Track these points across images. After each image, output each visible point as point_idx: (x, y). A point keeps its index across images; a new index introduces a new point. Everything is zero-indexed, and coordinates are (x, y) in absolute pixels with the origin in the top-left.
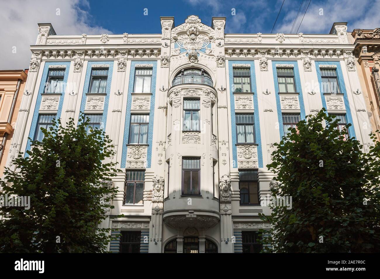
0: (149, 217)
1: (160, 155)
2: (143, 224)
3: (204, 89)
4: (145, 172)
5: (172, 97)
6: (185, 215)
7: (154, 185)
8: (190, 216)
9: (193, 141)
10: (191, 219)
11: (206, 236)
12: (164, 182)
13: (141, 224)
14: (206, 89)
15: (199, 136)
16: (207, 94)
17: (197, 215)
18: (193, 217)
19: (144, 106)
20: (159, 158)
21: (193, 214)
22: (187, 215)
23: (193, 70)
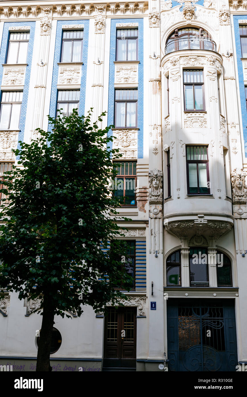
0: (146, 222)
1: (155, 142)
2: (137, 230)
3: (208, 56)
4: (137, 164)
5: (167, 68)
6: (193, 221)
7: (151, 182)
8: (199, 222)
9: (197, 125)
10: (201, 225)
11: (217, 246)
12: (162, 177)
13: (135, 231)
14: (210, 56)
15: (204, 118)
16: (212, 62)
17: (209, 221)
18: (203, 222)
19: (131, 78)
20: (154, 146)
21: (203, 219)
22: (195, 221)
23: (189, 29)
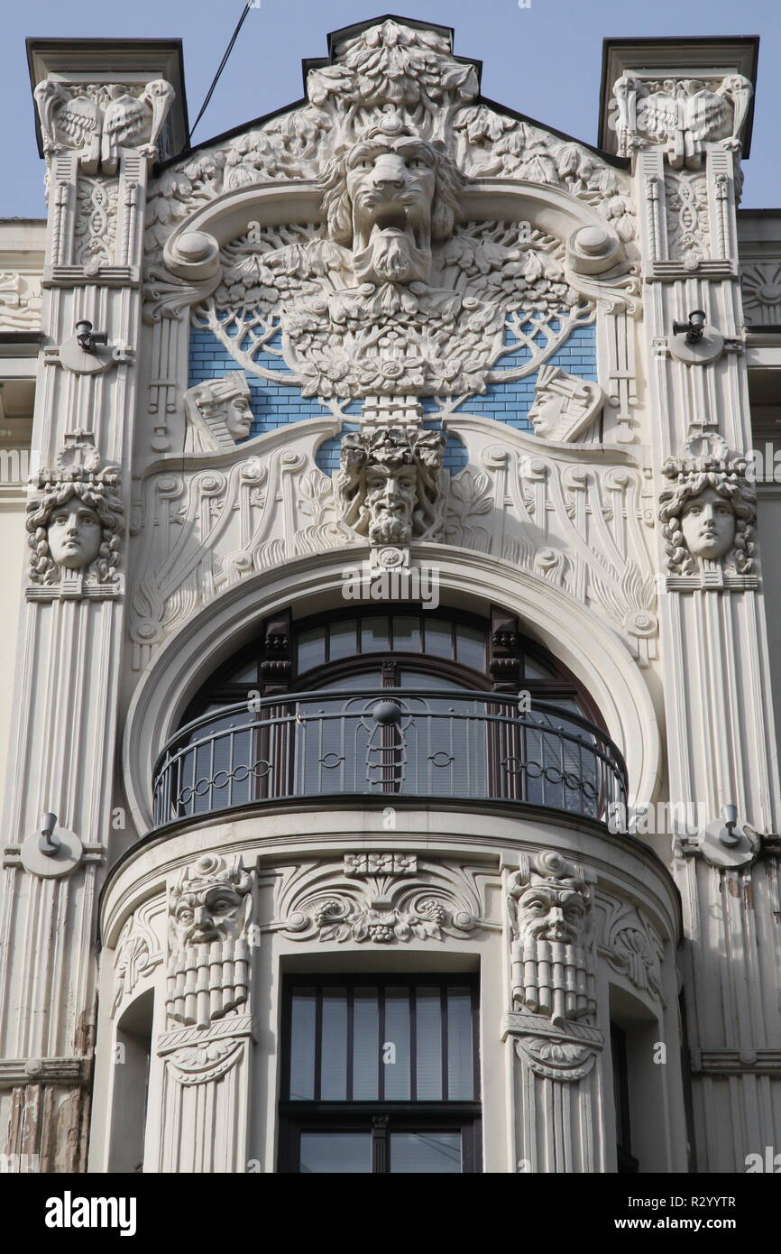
3: (525, 862)
5: (145, 959)
14: (540, 859)
16: (555, 915)
23: (397, 621)
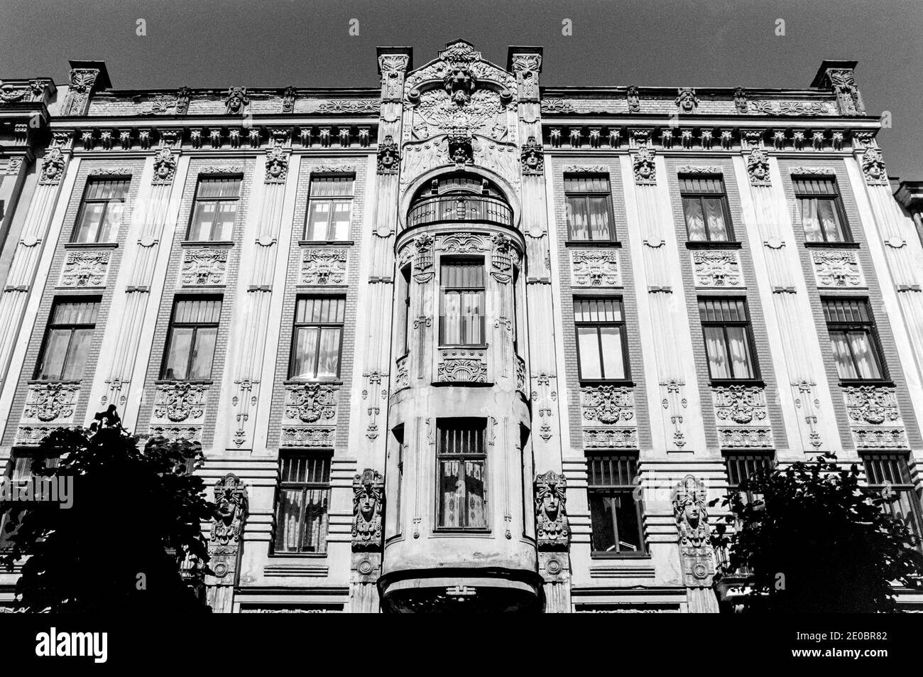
0: (343, 591)
1: (373, 411)
3: (495, 235)
4: (333, 459)
5: (409, 255)
6: (443, 590)
7: (357, 500)
8: (457, 593)
9: (465, 375)
10: (461, 600)
12: (384, 490)
14: (499, 234)
15: (482, 362)
16: (502, 246)
17: (479, 590)
18: (465, 593)
19: (332, 274)
20: (370, 420)
22: (449, 589)
